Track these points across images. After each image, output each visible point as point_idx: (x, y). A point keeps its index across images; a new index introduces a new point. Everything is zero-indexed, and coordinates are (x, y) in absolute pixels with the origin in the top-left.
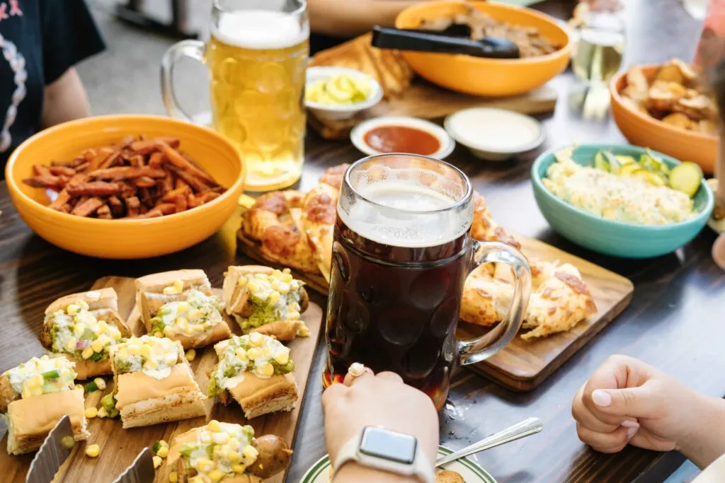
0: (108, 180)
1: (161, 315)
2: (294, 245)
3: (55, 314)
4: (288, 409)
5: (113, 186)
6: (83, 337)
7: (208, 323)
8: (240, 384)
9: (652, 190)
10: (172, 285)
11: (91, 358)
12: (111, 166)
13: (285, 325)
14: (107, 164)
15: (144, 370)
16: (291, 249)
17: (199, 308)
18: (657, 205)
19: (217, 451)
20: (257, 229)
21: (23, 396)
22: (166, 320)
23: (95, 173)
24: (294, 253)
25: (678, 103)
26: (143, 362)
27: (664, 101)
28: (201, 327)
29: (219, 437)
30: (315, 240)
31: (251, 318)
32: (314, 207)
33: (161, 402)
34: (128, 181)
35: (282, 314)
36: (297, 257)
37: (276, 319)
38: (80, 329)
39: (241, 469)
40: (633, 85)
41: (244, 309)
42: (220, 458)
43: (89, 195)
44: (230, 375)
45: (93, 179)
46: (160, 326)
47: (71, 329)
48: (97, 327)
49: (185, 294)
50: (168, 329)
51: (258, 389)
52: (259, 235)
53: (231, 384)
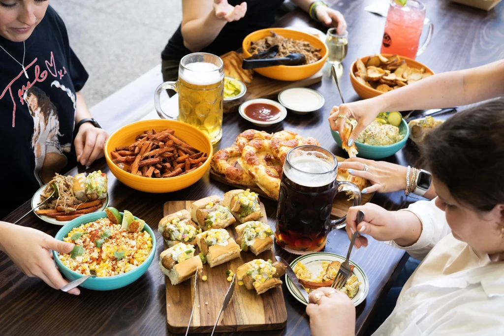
0: (152, 157)
1: (209, 218)
2: (241, 175)
3: (167, 224)
4: (269, 249)
5: (156, 160)
6: (184, 233)
7: (228, 218)
8: (255, 243)
9: (383, 126)
10: (208, 204)
11: (188, 241)
12: (151, 150)
13: (256, 214)
14: (149, 149)
15: (218, 244)
16: (241, 177)
17: (224, 213)
18: (387, 134)
19: (262, 271)
20: (221, 169)
21: (178, 262)
22: (212, 220)
23: (147, 154)
24: (242, 179)
25: (382, 78)
26: (217, 241)
27: (376, 78)
28: (226, 220)
29: (262, 266)
30: (253, 173)
31: (242, 213)
32: (249, 158)
33: (227, 255)
34: (161, 155)
35: (254, 209)
36: (244, 180)
37: (252, 212)
38: (182, 230)
39: (271, 276)
40: (360, 69)
41: (239, 210)
42: (263, 273)
43: (148, 166)
44: (249, 240)
45: (147, 158)
46: (211, 223)
47: (179, 231)
48: (188, 227)
49: (214, 207)
50: (214, 224)
51: (261, 244)
52: (223, 172)
53: (251, 243)
